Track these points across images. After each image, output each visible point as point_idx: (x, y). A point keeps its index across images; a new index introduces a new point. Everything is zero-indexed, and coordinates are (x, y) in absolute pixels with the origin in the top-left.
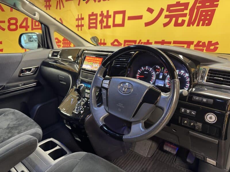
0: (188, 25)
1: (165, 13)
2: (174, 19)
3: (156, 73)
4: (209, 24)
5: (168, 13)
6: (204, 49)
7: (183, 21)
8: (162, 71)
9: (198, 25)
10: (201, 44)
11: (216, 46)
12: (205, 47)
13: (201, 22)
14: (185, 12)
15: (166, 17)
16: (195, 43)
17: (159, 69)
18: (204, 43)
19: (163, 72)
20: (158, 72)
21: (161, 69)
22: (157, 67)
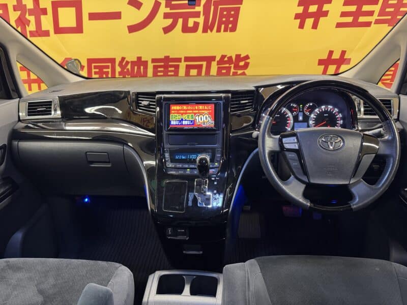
0: (205, 31)
1: (163, 9)
2: (180, 21)
3: (292, 115)
4: (233, 29)
5: (168, 10)
6: (231, 67)
7: (196, 25)
8: (301, 110)
9: (219, 30)
10: (226, 59)
11: (248, 61)
12: (232, 64)
13: (223, 26)
14: (197, 9)
15: (166, 16)
16: (218, 59)
17: (295, 108)
18: (230, 58)
19: (303, 111)
20: (295, 113)
21: (300, 107)
22: (292, 105)
